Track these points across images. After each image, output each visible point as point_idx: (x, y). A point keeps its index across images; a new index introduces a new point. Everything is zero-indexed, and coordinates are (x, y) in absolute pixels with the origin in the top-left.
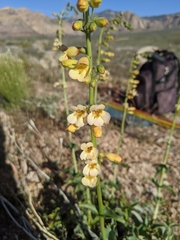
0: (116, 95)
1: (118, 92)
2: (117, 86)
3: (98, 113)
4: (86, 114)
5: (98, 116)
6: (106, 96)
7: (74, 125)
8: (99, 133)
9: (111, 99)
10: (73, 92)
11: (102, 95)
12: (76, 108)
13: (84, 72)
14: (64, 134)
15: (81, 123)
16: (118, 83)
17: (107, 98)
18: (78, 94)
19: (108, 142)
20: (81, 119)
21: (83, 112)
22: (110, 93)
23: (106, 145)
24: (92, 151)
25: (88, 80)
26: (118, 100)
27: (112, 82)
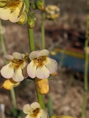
0: (75, 39)
1: (76, 34)
2: (75, 26)
3: (41, 61)
4: (25, 64)
5: (41, 65)
6: (61, 40)
7: (11, 80)
8: (45, 89)
9: (68, 45)
10: (15, 39)
11: (55, 41)
12: (12, 57)
13: (17, 10)
14: (7, 98)
15: (19, 77)
16: (77, 22)
17: (63, 44)
18: (22, 41)
19: (69, 104)
20: (19, 71)
21: (21, 61)
22: (66, 36)
23: (67, 109)
24: (39, 115)
25: (23, 20)
26: (78, 44)
27: (68, 21)
